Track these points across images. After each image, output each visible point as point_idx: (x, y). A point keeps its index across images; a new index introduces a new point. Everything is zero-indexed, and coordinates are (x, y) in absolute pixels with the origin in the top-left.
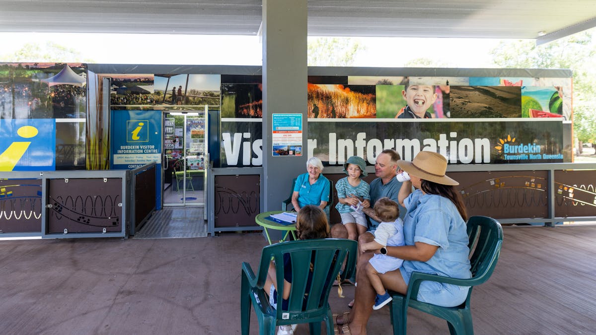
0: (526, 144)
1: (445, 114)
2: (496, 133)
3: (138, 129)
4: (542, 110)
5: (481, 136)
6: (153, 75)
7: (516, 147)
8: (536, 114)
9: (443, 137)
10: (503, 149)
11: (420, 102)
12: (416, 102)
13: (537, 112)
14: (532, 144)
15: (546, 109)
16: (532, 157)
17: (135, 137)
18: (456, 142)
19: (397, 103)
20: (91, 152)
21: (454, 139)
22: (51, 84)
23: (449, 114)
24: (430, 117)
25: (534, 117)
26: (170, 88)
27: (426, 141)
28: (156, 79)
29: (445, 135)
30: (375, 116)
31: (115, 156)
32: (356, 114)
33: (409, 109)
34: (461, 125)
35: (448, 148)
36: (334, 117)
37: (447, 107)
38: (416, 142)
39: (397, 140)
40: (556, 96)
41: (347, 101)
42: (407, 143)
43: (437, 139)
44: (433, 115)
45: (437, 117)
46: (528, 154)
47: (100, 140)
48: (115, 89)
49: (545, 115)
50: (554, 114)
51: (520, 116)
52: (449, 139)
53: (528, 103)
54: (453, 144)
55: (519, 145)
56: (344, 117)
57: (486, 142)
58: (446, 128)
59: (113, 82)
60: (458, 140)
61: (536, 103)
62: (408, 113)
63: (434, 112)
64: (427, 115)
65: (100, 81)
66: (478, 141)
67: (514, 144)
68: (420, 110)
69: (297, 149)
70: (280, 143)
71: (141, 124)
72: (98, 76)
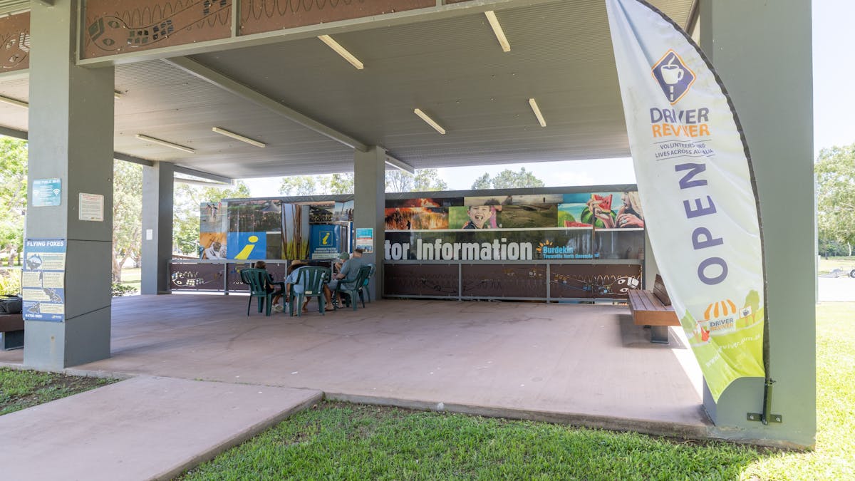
0: (561, 246)
1: (498, 225)
2: (536, 239)
3: (326, 237)
4: (574, 221)
5: (525, 241)
6: (334, 202)
7: (553, 249)
8: (569, 224)
9: (496, 241)
10: (542, 251)
11: (480, 218)
12: (477, 218)
13: (570, 223)
14: (566, 247)
15: (578, 220)
16: (565, 256)
17: (325, 243)
18: (506, 245)
19: (464, 219)
20: (288, 251)
21: (504, 243)
22: (264, 213)
23: (501, 225)
24: (487, 228)
25: (568, 226)
26: (344, 210)
27: (483, 245)
28: (336, 204)
29: (498, 240)
30: (447, 227)
31: (313, 254)
32: (435, 227)
33: (472, 222)
34: (510, 233)
35: (500, 249)
36: (421, 229)
37: (499, 221)
38: (476, 246)
39: (463, 244)
40: (587, 210)
41: (429, 218)
42: (470, 246)
43: (492, 243)
44: (489, 226)
45: (492, 228)
46: (562, 254)
47: (298, 244)
48: (313, 212)
49: (577, 225)
50: (586, 224)
51: (557, 226)
52: (501, 243)
53: (563, 216)
54: (504, 246)
55: (555, 247)
56: (428, 229)
57: (529, 246)
58: (499, 235)
59: (311, 207)
60: (507, 244)
61: (570, 216)
62: (471, 225)
63: (490, 224)
64: (485, 226)
65: (298, 209)
66: (523, 245)
67: (552, 247)
68: (480, 223)
69: (370, 249)
70: (361, 245)
71: (328, 234)
72: (296, 205)
